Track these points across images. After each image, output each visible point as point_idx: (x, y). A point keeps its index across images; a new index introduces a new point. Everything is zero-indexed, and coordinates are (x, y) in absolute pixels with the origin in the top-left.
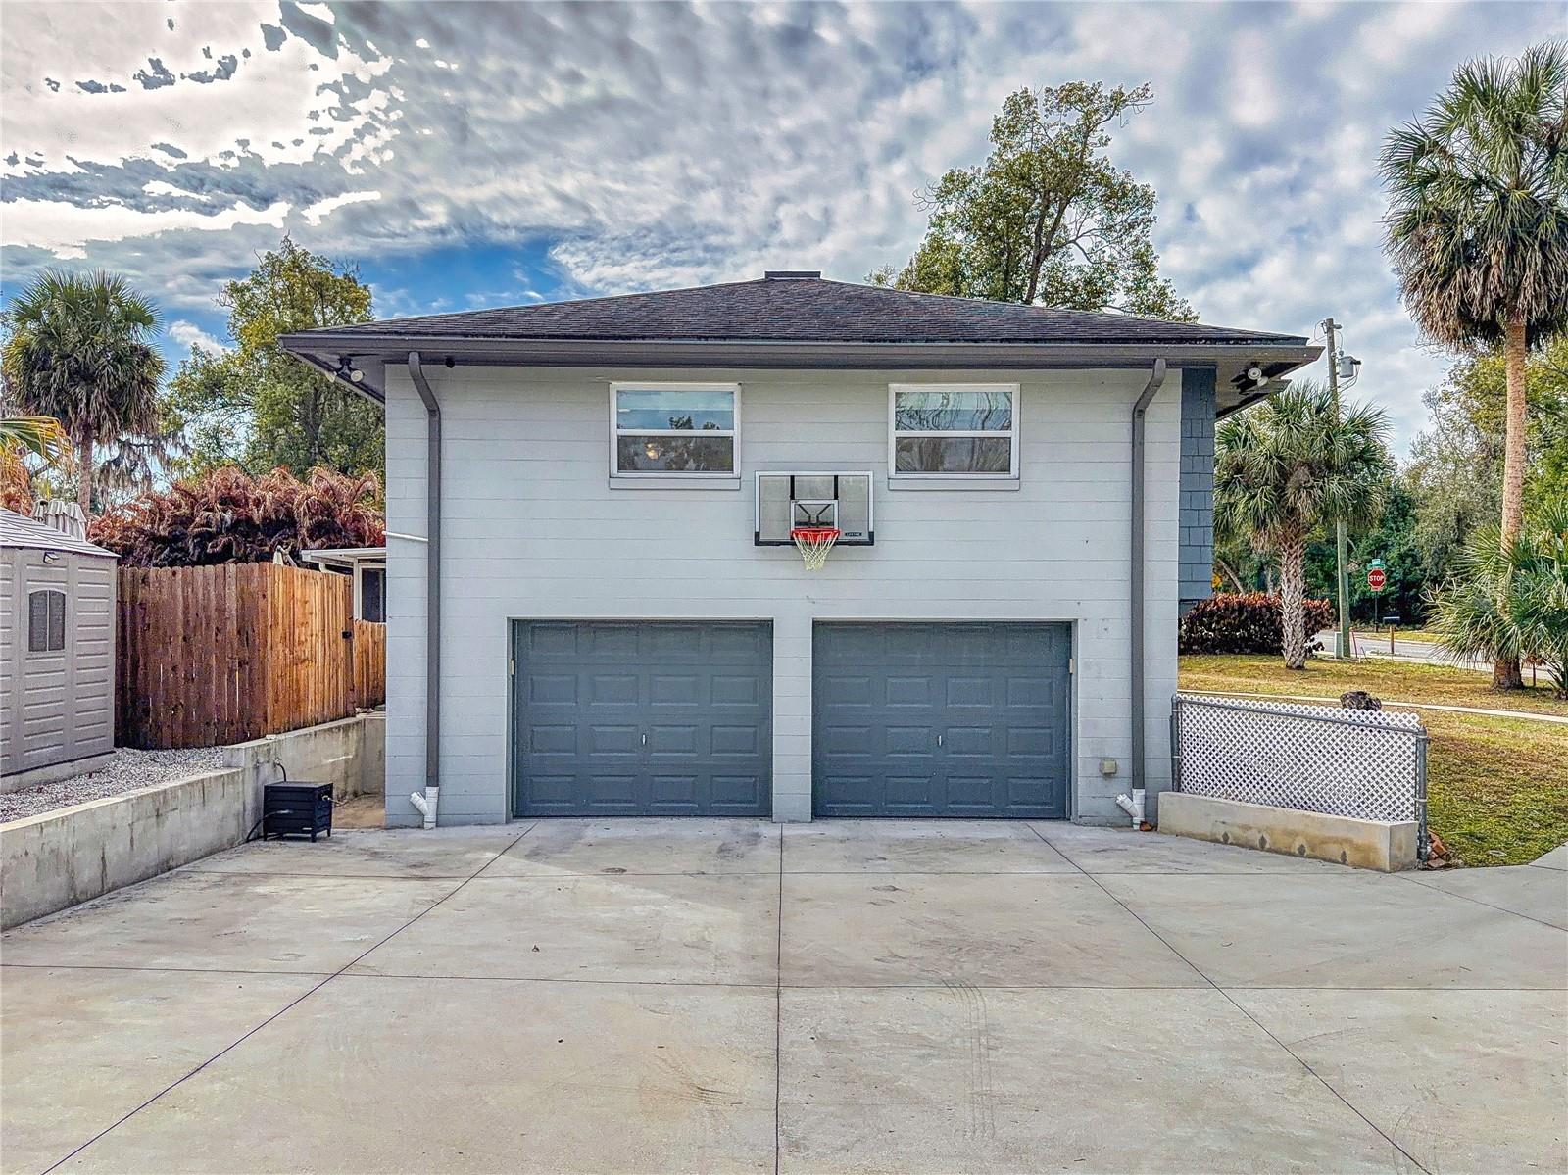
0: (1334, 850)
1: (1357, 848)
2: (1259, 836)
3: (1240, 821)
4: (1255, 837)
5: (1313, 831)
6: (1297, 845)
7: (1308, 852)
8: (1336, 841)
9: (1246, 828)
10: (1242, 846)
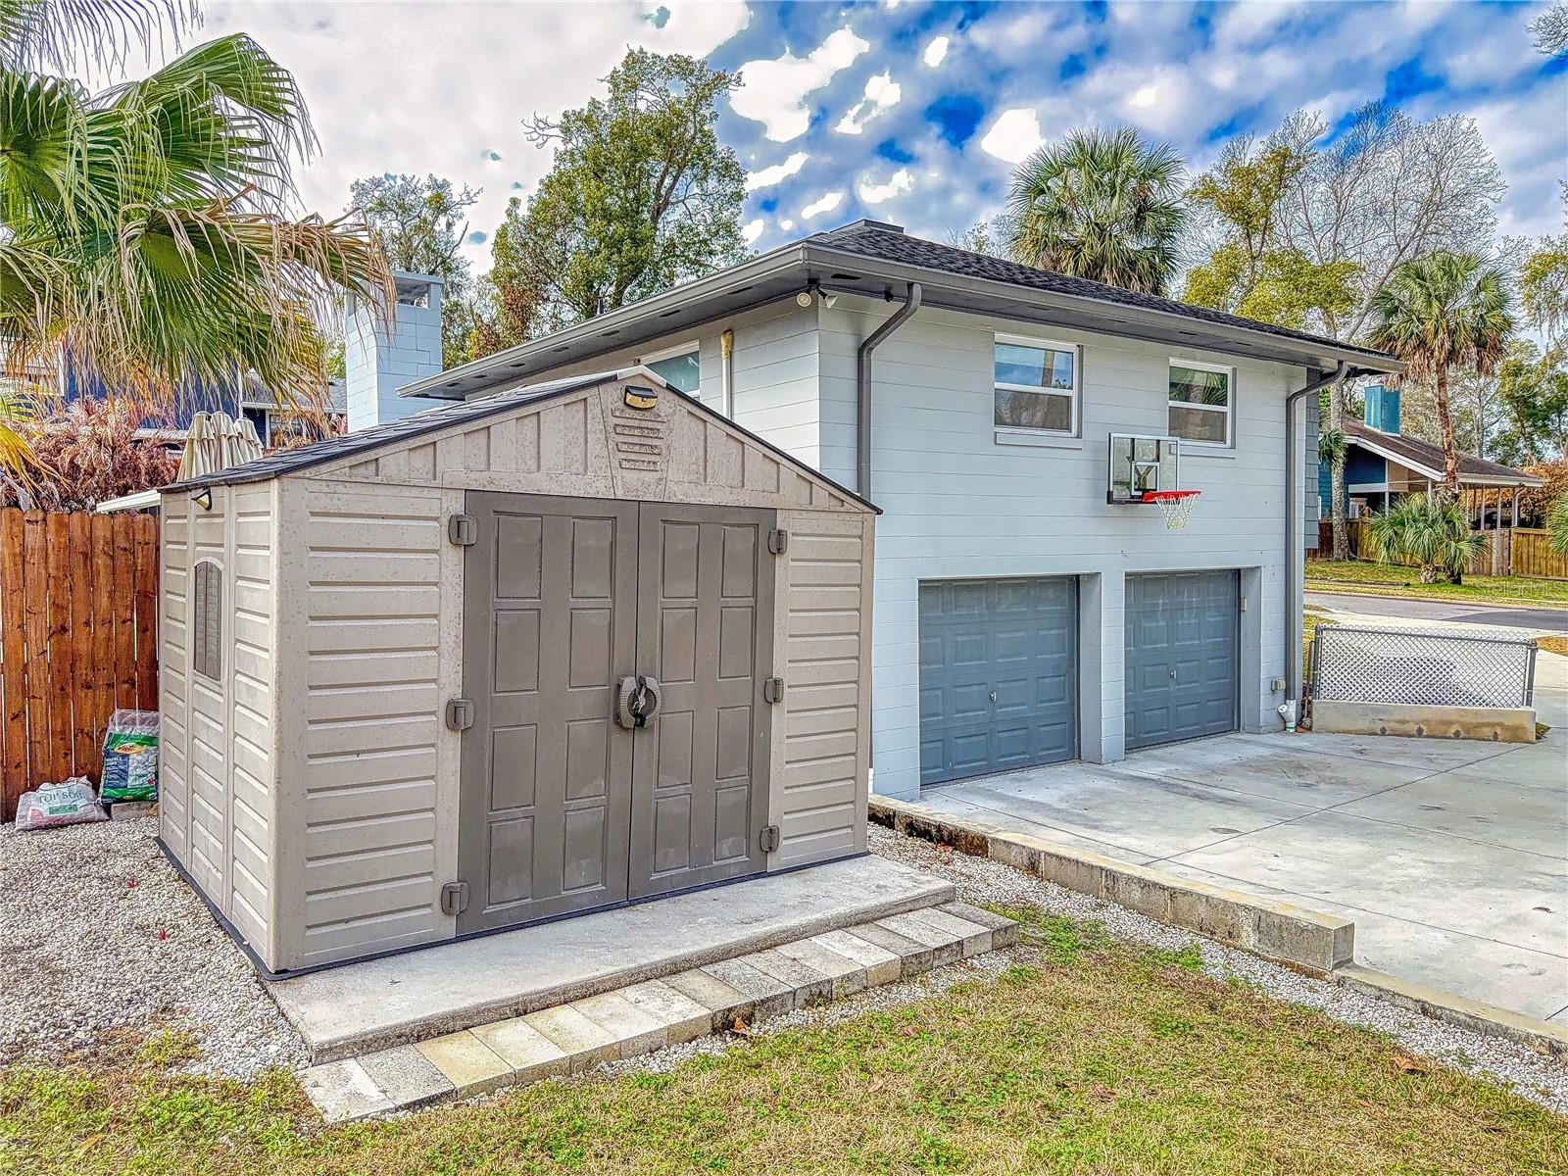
0: (1487, 732)
1: (1506, 728)
2: (1416, 727)
3: (1397, 717)
4: (1413, 728)
5: (1468, 719)
6: (1453, 731)
7: (1463, 734)
8: (1488, 725)
9: (1403, 722)
10: (1399, 735)
